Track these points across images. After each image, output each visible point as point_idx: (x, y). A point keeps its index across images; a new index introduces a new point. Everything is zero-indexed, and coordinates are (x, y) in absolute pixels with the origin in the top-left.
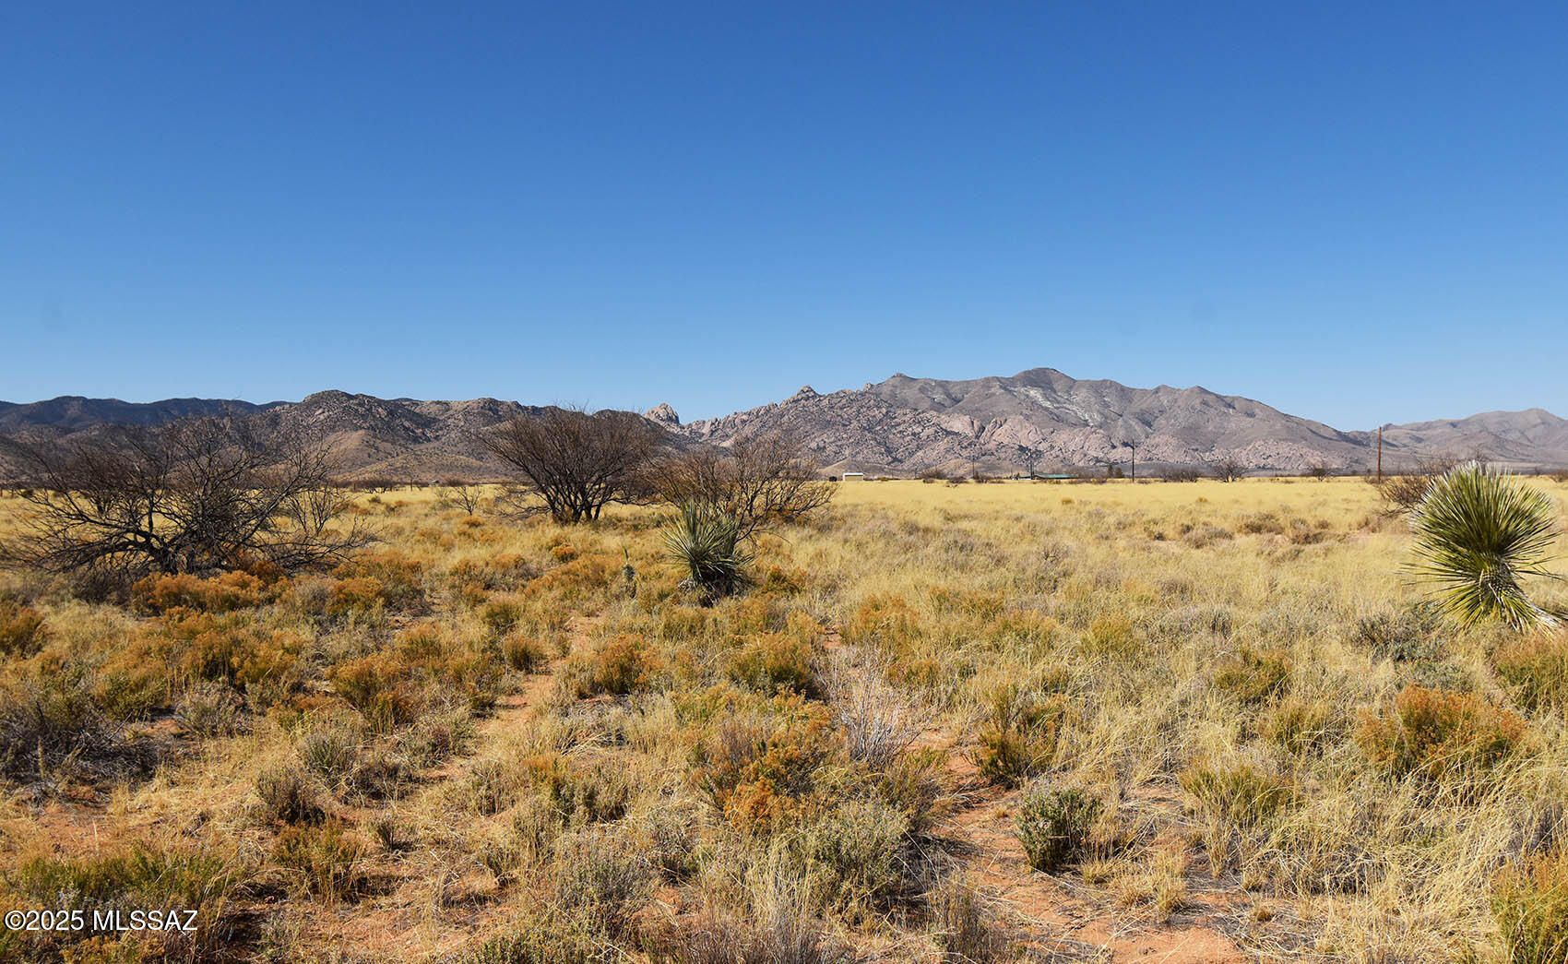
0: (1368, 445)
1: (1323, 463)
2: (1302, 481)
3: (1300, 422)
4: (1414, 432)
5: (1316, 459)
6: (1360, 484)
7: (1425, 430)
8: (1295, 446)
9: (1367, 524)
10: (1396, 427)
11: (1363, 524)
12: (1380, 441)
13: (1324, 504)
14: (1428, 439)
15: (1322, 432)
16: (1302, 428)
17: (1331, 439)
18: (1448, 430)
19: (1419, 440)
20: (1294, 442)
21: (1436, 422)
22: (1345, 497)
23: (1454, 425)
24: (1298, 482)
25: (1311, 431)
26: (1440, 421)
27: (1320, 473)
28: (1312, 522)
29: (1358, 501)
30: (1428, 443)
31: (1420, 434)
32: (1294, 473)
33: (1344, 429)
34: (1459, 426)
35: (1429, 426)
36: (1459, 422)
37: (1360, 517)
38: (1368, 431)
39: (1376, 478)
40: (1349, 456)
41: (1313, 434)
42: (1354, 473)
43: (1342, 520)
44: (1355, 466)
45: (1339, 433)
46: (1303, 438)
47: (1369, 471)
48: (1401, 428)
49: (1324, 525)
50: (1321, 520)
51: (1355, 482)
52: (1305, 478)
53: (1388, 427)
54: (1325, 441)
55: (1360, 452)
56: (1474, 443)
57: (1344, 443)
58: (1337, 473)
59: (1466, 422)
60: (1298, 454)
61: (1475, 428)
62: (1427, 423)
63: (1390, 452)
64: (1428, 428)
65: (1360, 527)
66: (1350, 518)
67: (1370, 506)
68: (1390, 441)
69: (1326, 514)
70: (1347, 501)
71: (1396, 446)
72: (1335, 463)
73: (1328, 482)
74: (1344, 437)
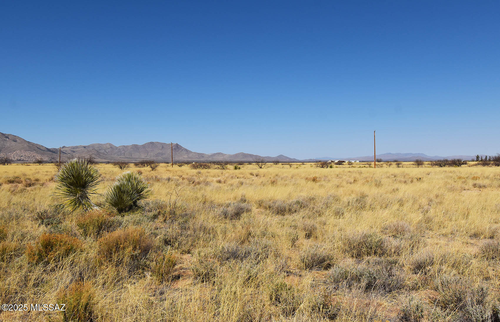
0: (57, 153)
1: (41, 159)
2: (33, 165)
3: (33, 145)
4: (72, 149)
5: (39, 157)
6: (53, 166)
7: (76, 148)
8: (32, 153)
9: (52, 179)
10: (67, 147)
11: (51, 179)
12: (61, 152)
13: (38, 173)
14: (76, 152)
15: (41, 148)
16: (34, 146)
17: (44, 150)
18: (83, 149)
19: (74, 152)
20: (31, 151)
21: (79, 146)
22: (47, 170)
23: (85, 147)
24: (32, 165)
25: (38, 148)
26: (81, 146)
27: (40, 162)
28: (33, 179)
29: (51, 172)
30: (77, 153)
31: (75, 150)
32: (31, 162)
33: (49, 147)
34: (86, 147)
35: (77, 147)
36: (86, 146)
37: (50, 177)
38: (57, 148)
39: (59, 164)
40: (51, 156)
41: (38, 149)
42: (52, 162)
43: (43, 178)
44: (53, 160)
45: (47, 149)
46: (34, 150)
47: (57, 162)
48: (68, 148)
49: (37, 180)
50: (36, 178)
51: (52, 165)
52: (34, 164)
53: (64, 147)
54: (42, 151)
55: (55, 155)
56: (91, 153)
57: (49, 152)
58: (46, 162)
59: (89, 146)
60: (33, 156)
61: (91, 149)
62: (76, 146)
63: (64, 155)
64: (77, 148)
65: (50, 180)
66: (46, 178)
67: (54, 173)
68: (64, 152)
69: (38, 176)
70: (47, 172)
71: (66, 153)
72: (46, 159)
73: (42, 165)
74: (49, 150)
